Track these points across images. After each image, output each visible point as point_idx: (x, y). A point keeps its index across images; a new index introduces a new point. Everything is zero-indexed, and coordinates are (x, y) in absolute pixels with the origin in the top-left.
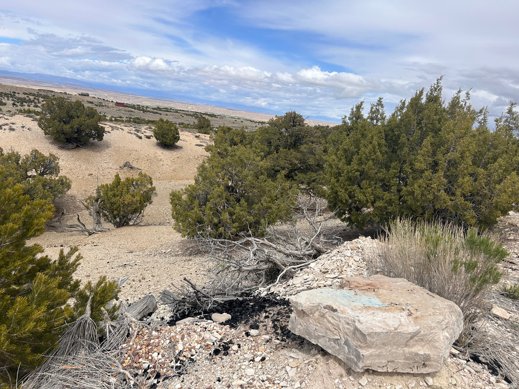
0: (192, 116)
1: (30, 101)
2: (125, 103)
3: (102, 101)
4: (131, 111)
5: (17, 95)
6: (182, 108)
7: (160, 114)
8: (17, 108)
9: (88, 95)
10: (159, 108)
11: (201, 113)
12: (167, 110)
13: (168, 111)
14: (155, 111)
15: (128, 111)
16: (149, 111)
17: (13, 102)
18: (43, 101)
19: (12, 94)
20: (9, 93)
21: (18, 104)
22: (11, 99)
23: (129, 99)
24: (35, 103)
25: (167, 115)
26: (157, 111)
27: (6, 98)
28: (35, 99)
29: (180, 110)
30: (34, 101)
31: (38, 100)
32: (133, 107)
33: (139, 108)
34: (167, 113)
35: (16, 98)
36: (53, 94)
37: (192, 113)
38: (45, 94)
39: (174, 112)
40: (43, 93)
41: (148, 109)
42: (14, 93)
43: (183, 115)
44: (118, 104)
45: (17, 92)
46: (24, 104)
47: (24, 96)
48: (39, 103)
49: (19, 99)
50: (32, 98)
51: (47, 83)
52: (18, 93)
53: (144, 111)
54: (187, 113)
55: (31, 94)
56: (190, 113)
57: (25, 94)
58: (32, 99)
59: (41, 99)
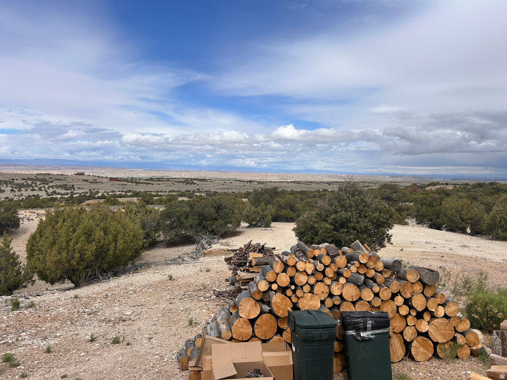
0: (183, 183)
1: (28, 186)
2: (119, 176)
3: (97, 178)
4: (124, 185)
5: (15, 181)
6: (176, 175)
7: (152, 184)
8: (15, 193)
9: (83, 174)
10: (151, 179)
11: (192, 179)
12: (159, 179)
13: (160, 181)
14: (147, 182)
15: (122, 185)
16: (141, 183)
17: (11, 188)
18: (40, 184)
19: (11, 180)
20: (8, 180)
21: (16, 190)
22: (9, 186)
23: (125, 173)
24: (33, 187)
25: (158, 184)
26: (149, 182)
27: (5, 185)
28: (32, 183)
29: (172, 178)
30: (31, 185)
31: (36, 183)
32: (126, 180)
33: (132, 180)
34: (159, 182)
35: (14, 184)
36: (50, 176)
37: (183, 180)
38: (43, 177)
39: (166, 181)
40: (40, 177)
41: (141, 181)
42: (13, 179)
43: (174, 183)
44: (112, 179)
45: (15, 178)
46: (22, 189)
47: (22, 182)
48: (36, 186)
49: (17, 184)
50: (29, 182)
51: (47, 166)
52: (17, 180)
53: (137, 183)
54: (178, 180)
55: (29, 179)
56: (181, 180)
57: (23, 179)
58: (29, 184)
59: (38, 183)
